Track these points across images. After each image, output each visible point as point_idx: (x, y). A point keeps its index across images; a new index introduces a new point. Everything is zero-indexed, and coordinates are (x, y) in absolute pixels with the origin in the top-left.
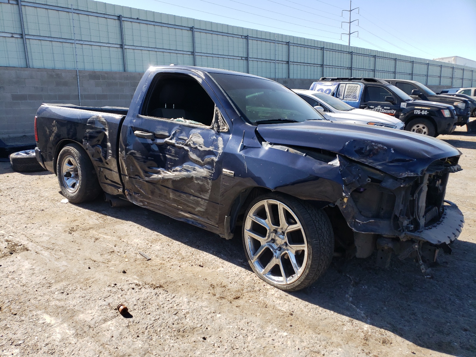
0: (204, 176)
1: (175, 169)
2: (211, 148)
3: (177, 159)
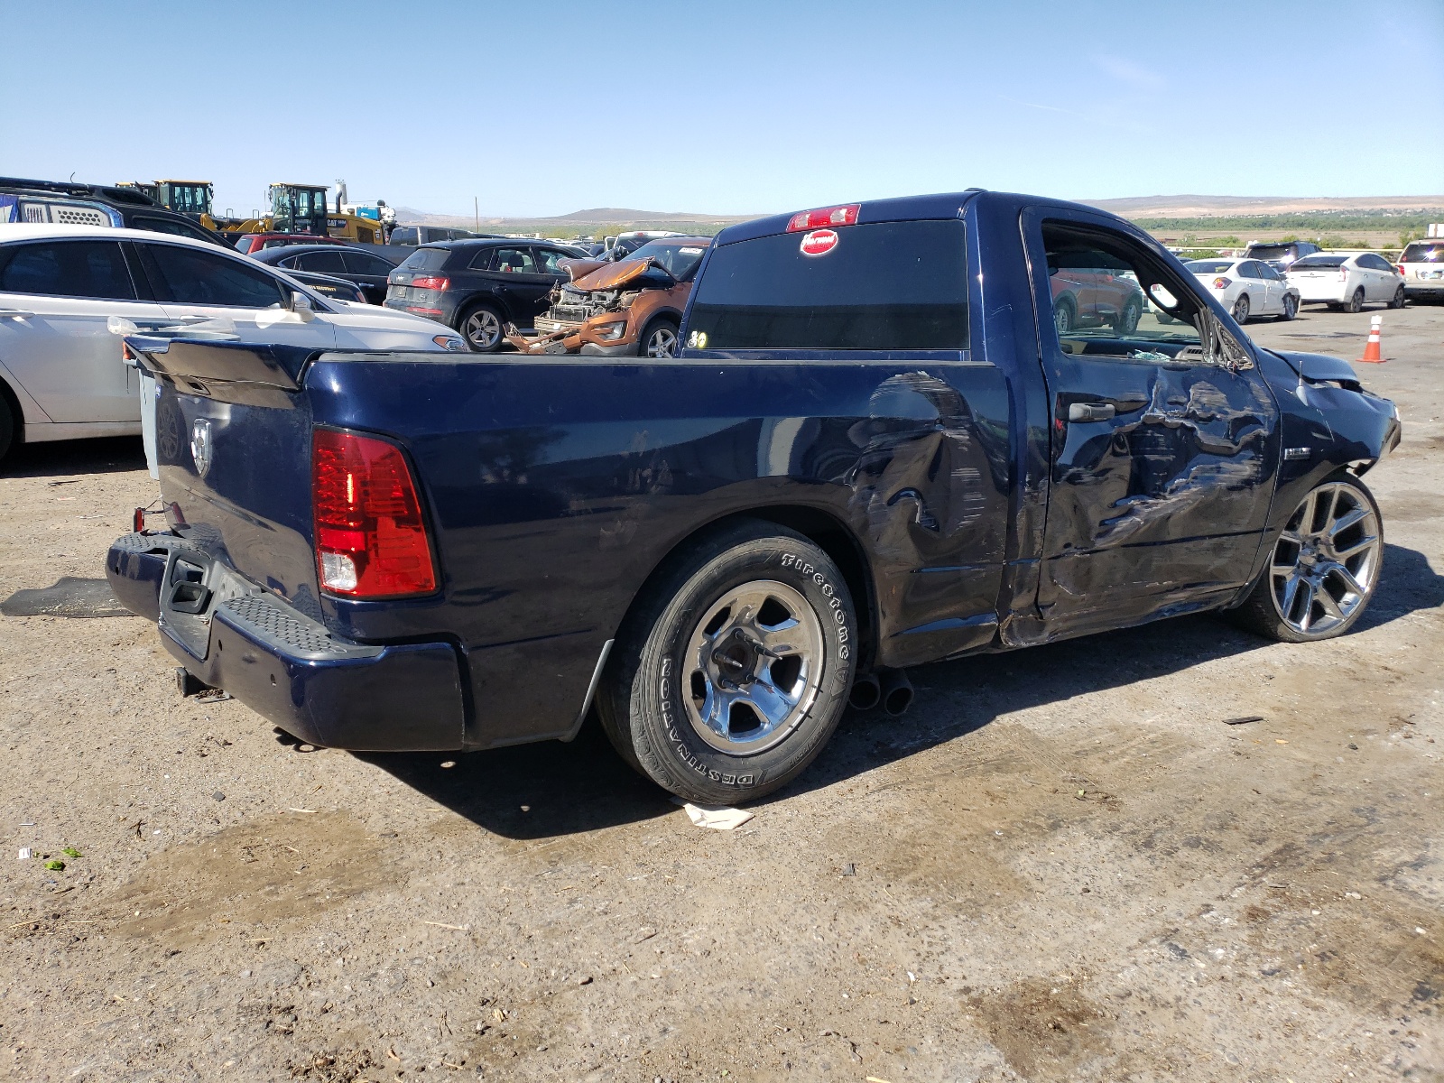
0: (1245, 477)
1: (1174, 487)
2: (1247, 411)
3: (1171, 457)
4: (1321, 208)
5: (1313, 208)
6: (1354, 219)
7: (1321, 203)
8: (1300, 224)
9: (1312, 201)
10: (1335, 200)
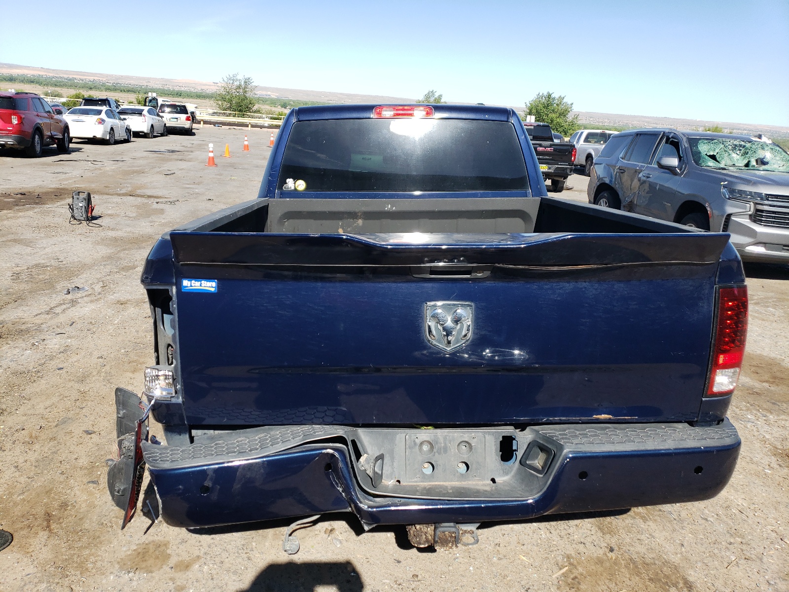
4: (41, 73)
5: (36, 73)
6: (60, 82)
7: (40, 71)
8: (31, 81)
9: (34, 69)
10: (48, 70)
